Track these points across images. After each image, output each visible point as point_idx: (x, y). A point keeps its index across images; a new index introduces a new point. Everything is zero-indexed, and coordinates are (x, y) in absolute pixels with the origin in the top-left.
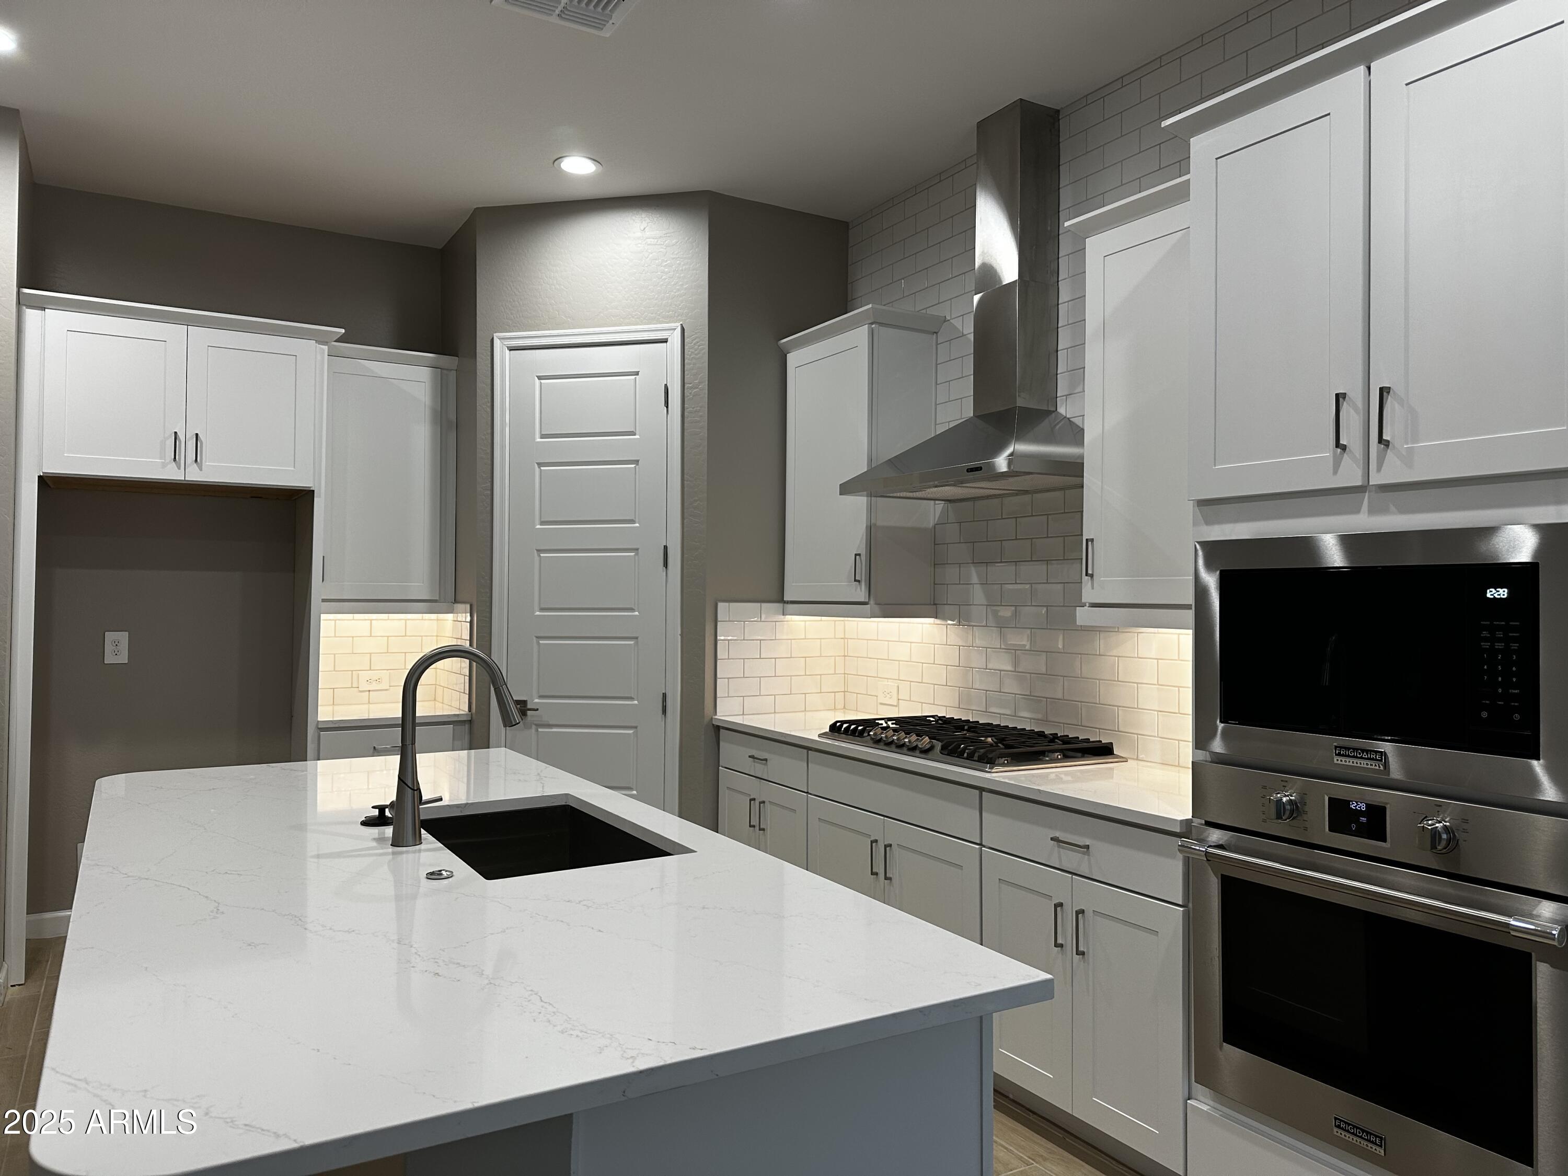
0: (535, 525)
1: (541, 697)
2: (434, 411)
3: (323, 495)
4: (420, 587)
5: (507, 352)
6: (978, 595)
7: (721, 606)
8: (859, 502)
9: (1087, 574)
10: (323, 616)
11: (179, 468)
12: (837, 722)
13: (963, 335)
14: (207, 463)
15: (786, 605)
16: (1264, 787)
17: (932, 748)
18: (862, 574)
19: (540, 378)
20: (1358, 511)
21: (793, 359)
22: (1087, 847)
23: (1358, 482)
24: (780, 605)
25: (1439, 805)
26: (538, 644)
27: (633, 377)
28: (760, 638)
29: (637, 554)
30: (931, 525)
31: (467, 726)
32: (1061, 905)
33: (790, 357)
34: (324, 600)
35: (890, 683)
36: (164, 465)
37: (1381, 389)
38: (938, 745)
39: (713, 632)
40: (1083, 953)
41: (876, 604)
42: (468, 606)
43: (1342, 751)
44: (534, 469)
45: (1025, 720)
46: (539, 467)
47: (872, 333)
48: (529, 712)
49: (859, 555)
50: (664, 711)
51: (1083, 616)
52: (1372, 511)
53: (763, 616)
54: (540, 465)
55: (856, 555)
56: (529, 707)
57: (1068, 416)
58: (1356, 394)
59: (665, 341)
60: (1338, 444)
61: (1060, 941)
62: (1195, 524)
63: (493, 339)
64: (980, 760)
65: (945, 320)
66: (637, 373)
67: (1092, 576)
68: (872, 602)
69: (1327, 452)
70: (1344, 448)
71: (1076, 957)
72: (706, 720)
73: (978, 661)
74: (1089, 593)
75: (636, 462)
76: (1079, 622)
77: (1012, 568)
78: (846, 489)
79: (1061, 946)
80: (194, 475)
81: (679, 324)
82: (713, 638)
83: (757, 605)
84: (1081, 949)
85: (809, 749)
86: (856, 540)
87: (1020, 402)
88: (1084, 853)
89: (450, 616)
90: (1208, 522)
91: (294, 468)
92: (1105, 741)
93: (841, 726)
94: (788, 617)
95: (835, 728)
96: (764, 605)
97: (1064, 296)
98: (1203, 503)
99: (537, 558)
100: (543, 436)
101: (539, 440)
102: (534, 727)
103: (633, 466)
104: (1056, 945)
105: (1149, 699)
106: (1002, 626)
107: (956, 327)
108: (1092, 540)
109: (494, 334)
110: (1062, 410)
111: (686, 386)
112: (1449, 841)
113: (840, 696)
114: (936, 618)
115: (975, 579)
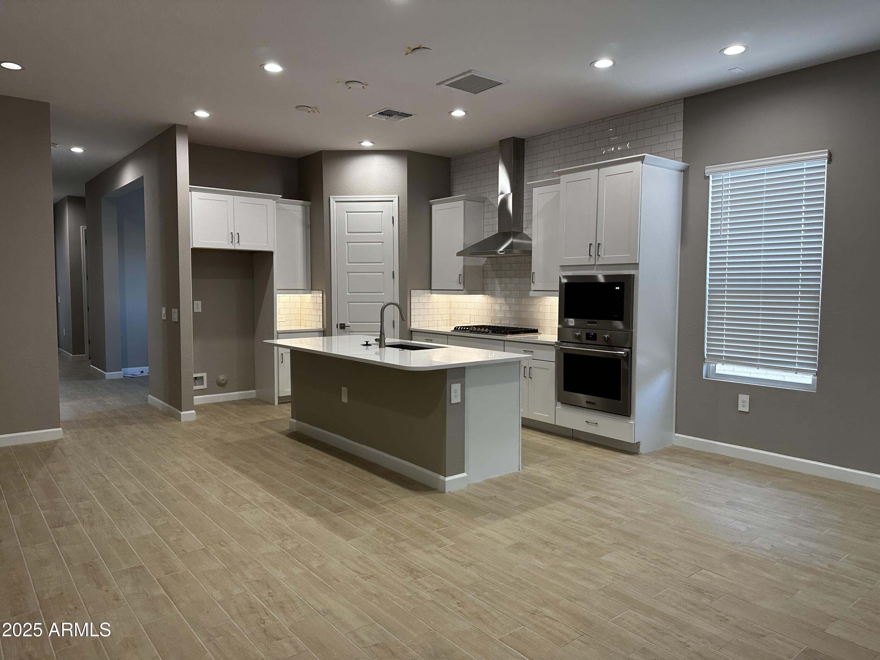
0: (346, 263)
1: (350, 322)
2: (303, 222)
3: (276, 253)
4: (301, 285)
5: (335, 203)
6: (498, 287)
7: (412, 291)
8: (462, 258)
9: (533, 282)
10: (278, 295)
11: (233, 245)
12: (456, 327)
13: (493, 204)
14: (241, 243)
15: (432, 291)
16: (573, 332)
17: (489, 332)
18: (462, 281)
19: (347, 212)
20: (593, 270)
21: (434, 207)
22: (533, 351)
23: (594, 264)
24: (430, 291)
25: (606, 332)
26: (349, 304)
27: (381, 213)
28: (424, 302)
29: (383, 274)
30: (482, 265)
31: (322, 333)
32: (526, 367)
33: (433, 206)
34: (278, 290)
35: (467, 316)
36: (228, 244)
37: (598, 244)
38: (491, 331)
39: (410, 300)
40: (531, 378)
41: (466, 290)
42: (321, 292)
43: (589, 323)
44: (346, 244)
45: (512, 324)
46: (347, 243)
47: (465, 203)
48: (346, 327)
49: (461, 275)
50: (394, 326)
51: (531, 294)
52: (597, 270)
53: (425, 294)
54: (348, 243)
55: (460, 275)
56: (346, 325)
57: (526, 234)
58: (594, 244)
59: (392, 201)
60: (590, 255)
61: (525, 376)
62: (560, 271)
63: (330, 198)
64: (503, 333)
65: (486, 198)
66: (382, 212)
67: (534, 283)
68: (465, 290)
69: (588, 257)
70: (591, 256)
71: (529, 379)
72: (408, 329)
73: (497, 307)
74: (533, 287)
75: (383, 242)
76: (530, 295)
77: (509, 279)
78: (459, 254)
79: (526, 377)
80: (238, 247)
81: (397, 196)
82: (410, 302)
83: (423, 291)
84: (531, 377)
85: (448, 335)
86: (460, 270)
87: (513, 230)
88: (532, 353)
89: (310, 295)
90: (563, 271)
91: (268, 244)
92: (536, 328)
93: (458, 328)
94: (432, 295)
95: (456, 329)
96: (425, 291)
97: (525, 197)
98: (561, 266)
99: (347, 275)
100: (348, 233)
101: (347, 234)
102: (348, 332)
103: (381, 244)
104: (524, 377)
105: (548, 316)
106: (505, 297)
107: (490, 201)
108: (534, 273)
109: (330, 196)
110: (524, 232)
111: (400, 217)
112: (607, 339)
113: (448, 321)
114: (484, 294)
115: (497, 282)
